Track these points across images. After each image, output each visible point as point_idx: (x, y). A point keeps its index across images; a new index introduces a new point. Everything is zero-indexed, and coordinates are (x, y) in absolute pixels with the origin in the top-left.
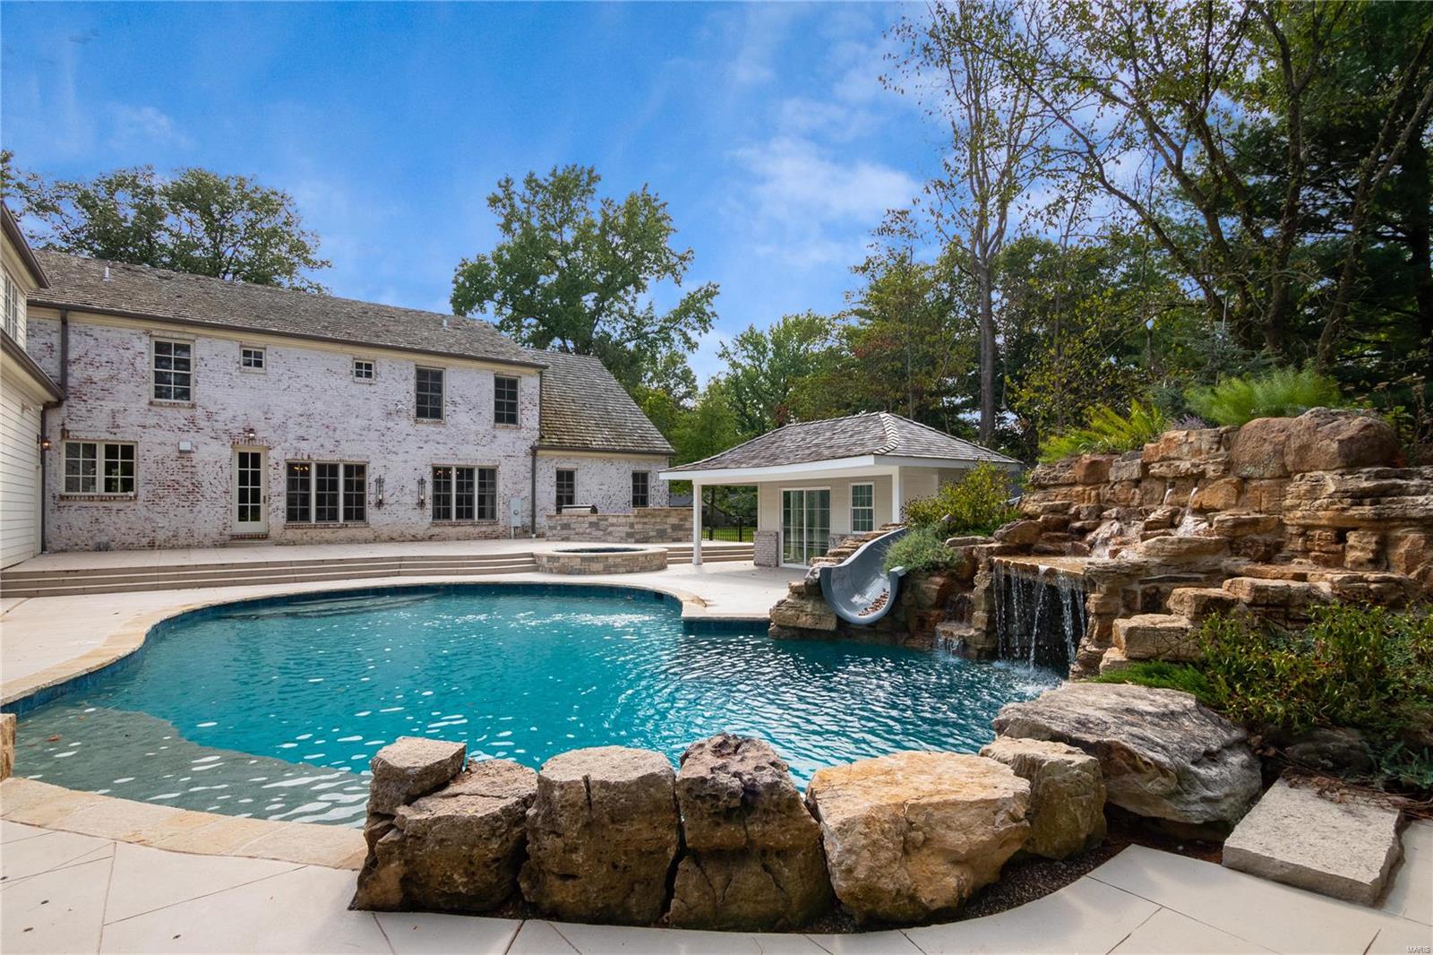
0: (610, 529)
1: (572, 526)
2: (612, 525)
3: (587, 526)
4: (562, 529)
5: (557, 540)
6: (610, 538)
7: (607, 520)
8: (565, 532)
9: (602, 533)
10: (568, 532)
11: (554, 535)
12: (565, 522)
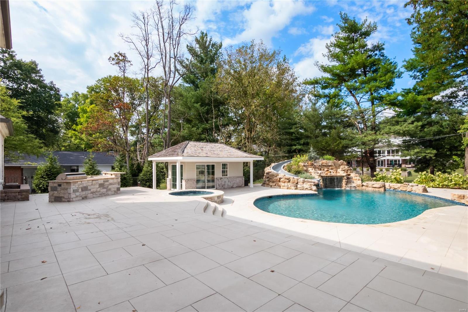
0: (110, 187)
1: (89, 188)
2: (111, 184)
3: (98, 186)
4: (82, 190)
5: (79, 200)
6: (109, 193)
7: (108, 181)
8: (84, 193)
9: (105, 190)
10: (87, 192)
11: (77, 197)
12: (85, 185)
